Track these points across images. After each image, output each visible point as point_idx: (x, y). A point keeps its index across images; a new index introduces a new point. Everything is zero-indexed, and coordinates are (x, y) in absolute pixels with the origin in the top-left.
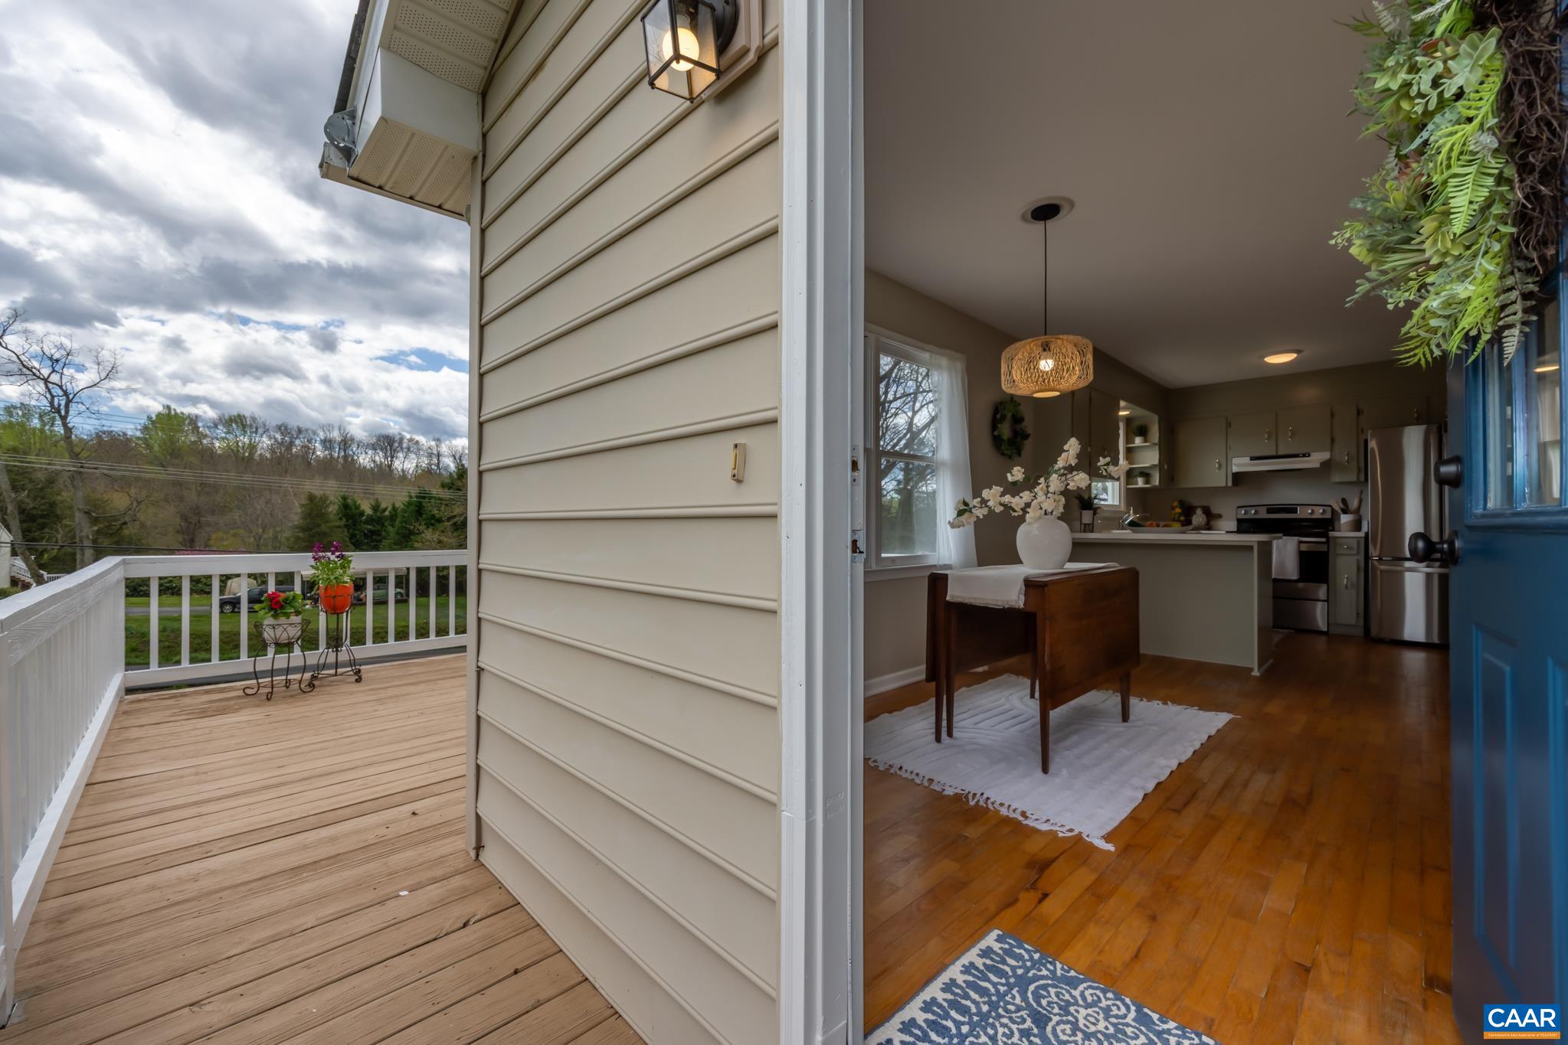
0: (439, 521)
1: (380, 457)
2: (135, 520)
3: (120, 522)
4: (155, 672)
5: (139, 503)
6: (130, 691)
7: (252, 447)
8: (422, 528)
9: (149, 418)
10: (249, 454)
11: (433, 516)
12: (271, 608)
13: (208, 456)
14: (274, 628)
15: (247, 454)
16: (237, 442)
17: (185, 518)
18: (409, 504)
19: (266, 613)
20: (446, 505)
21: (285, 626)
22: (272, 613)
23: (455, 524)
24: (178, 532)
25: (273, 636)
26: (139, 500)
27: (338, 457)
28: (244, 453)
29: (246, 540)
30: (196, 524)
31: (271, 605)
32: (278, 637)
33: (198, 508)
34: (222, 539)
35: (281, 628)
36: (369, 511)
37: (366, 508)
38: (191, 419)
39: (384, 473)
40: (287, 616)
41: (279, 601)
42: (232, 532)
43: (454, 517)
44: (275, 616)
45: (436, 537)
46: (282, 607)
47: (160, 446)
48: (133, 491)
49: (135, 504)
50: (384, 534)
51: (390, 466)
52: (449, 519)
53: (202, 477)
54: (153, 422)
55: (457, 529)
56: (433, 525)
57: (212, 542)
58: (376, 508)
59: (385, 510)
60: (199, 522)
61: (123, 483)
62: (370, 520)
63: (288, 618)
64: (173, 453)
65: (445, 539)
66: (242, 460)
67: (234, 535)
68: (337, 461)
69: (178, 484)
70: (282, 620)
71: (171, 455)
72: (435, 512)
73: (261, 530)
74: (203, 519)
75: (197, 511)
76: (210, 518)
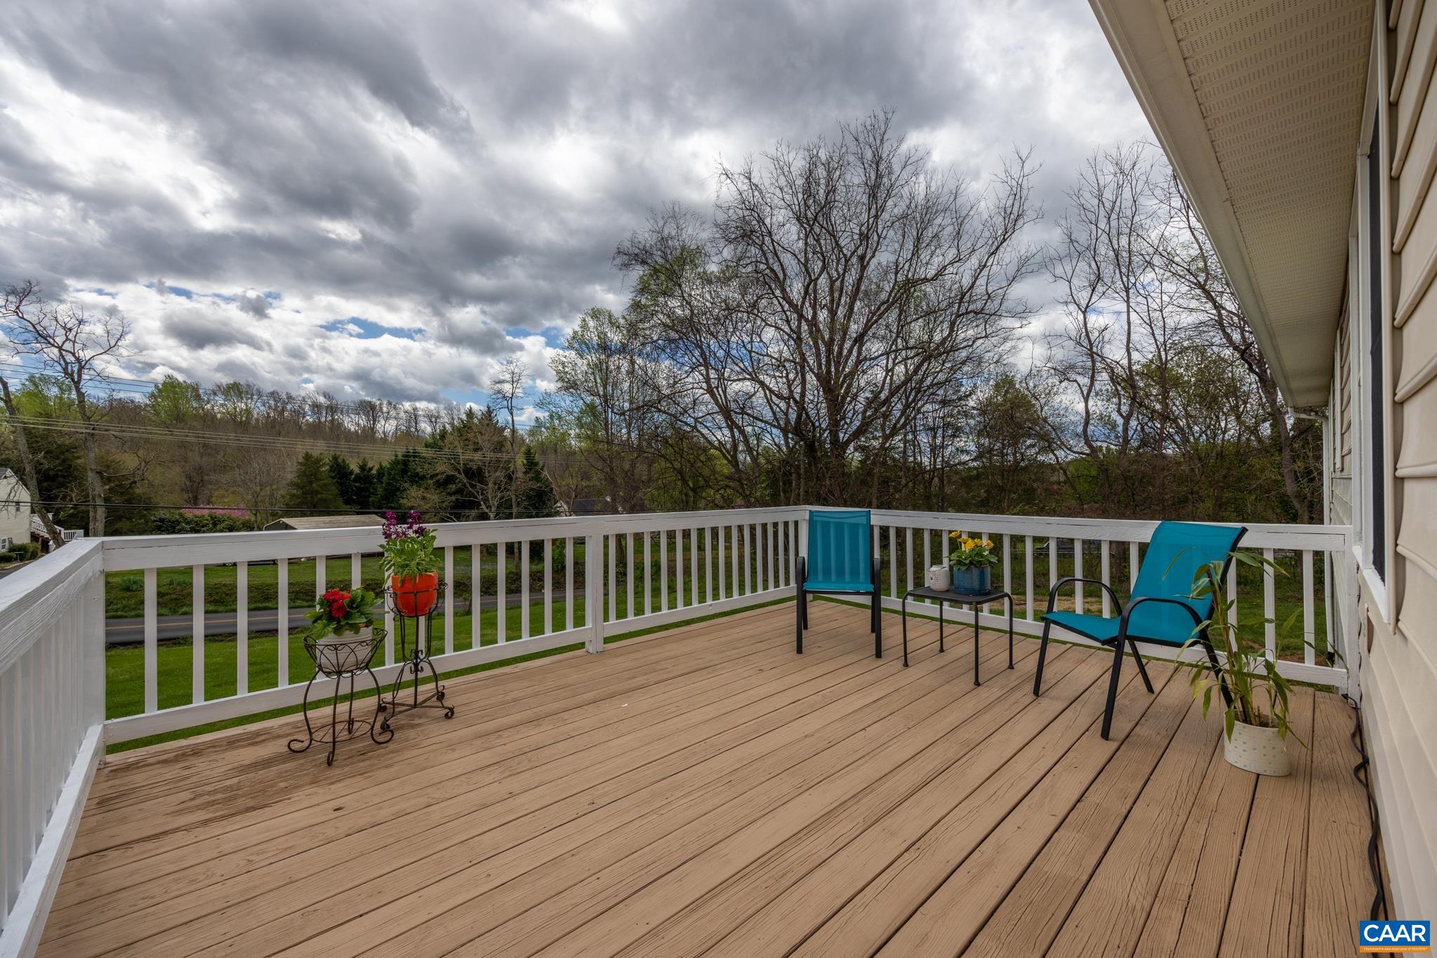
0: (423, 478)
1: (363, 421)
2: (143, 480)
3: (129, 481)
4: (153, 717)
5: (147, 463)
6: (112, 749)
7: (248, 411)
8: (406, 485)
9: (156, 387)
10: (246, 418)
11: (417, 474)
12: (330, 617)
13: (208, 420)
14: (336, 649)
15: (244, 419)
16: (235, 408)
17: (190, 478)
18: (396, 462)
19: (325, 626)
20: (429, 464)
21: (353, 646)
22: (333, 626)
23: (437, 481)
24: (183, 490)
25: (334, 662)
26: (147, 460)
27: (326, 420)
28: (241, 418)
29: (245, 496)
30: (199, 483)
31: (331, 612)
32: (341, 662)
33: (200, 468)
34: (223, 496)
35: (347, 649)
36: (357, 470)
37: (354, 467)
38: (193, 388)
39: (368, 435)
40: (355, 628)
41: (342, 606)
42: (232, 489)
43: (437, 475)
44: (338, 631)
45: (420, 493)
46: (348, 615)
47: (166, 412)
48: (141, 452)
49: (143, 464)
50: (372, 490)
51: (372, 429)
52: (432, 477)
53: (204, 437)
54: (160, 391)
55: (439, 487)
56: (417, 482)
57: (214, 499)
58: (362, 468)
59: (371, 469)
60: (202, 480)
61: (135, 445)
62: (358, 478)
63: (357, 632)
64: (179, 418)
65: (429, 496)
66: (241, 423)
67: (233, 493)
68: (325, 425)
69: (183, 445)
70: (348, 636)
71: (176, 420)
72: (419, 470)
73: (258, 488)
74: (206, 478)
75: (200, 470)
76: (213, 477)
